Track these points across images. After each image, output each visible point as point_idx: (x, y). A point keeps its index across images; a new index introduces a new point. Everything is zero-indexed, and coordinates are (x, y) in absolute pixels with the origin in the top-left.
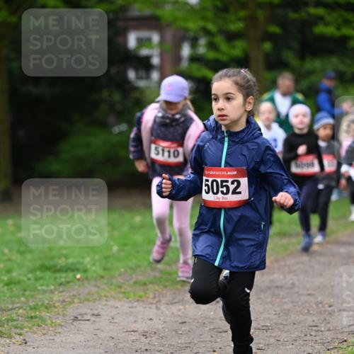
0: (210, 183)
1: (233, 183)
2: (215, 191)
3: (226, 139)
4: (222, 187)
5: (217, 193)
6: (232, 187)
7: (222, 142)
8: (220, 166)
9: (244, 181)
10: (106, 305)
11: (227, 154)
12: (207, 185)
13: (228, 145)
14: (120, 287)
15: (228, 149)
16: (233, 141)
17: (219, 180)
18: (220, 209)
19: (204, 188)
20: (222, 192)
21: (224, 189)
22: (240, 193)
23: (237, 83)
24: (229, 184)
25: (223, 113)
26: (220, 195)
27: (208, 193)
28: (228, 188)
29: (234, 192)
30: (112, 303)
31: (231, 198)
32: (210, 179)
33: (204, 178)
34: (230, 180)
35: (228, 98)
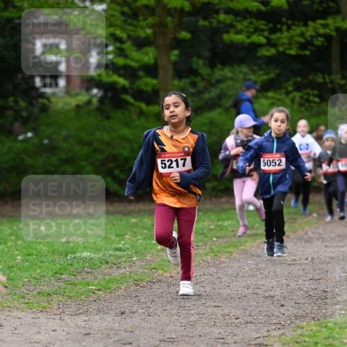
1: (278, 160)
4: (273, 163)
5: (270, 166)
6: (278, 163)
8: (273, 152)
9: (284, 160)
10: (8, 315)
14: (24, 298)
17: (271, 160)
18: (270, 174)
19: (262, 164)
20: (273, 165)
22: (281, 165)
23: (286, 115)
24: (276, 161)
27: (265, 166)
28: (275, 163)
29: (279, 165)
30: (15, 313)
31: (277, 168)
32: (266, 160)
33: (262, 159)
35: (283, 121)
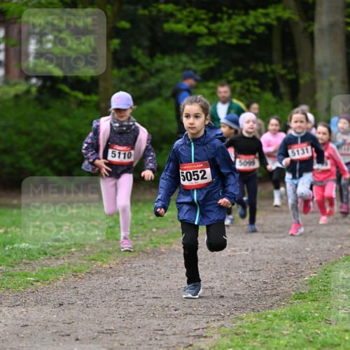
0: (185, 174)
1: (201, 172)
2: (189, 178)
3: (192, 144)
4: (194, 175)
5: (191, 180)
6: (200, 175)
7: (190, 146)
8: (191, 162)
9: (208, 170)
11: (195, 154)
12: (183, 176)
13: (195, 147)
15: (195, 150)
16: (197, 145)
17: (191, 171)
18: (193, 190)
19: (182, 177)
20: (195, 179)
21: (196, 177)
22: (206, 178)
23: (202, 107)
24: (198, 173)
25: (193, 126)
26: (193, 181)
27: (184, 180)
28: (198, 175)
29: (203, 178)
31: (200, 182)
32: (185, 172)
33: (180, 171)
34: (199, 170)
35: (197, 116)
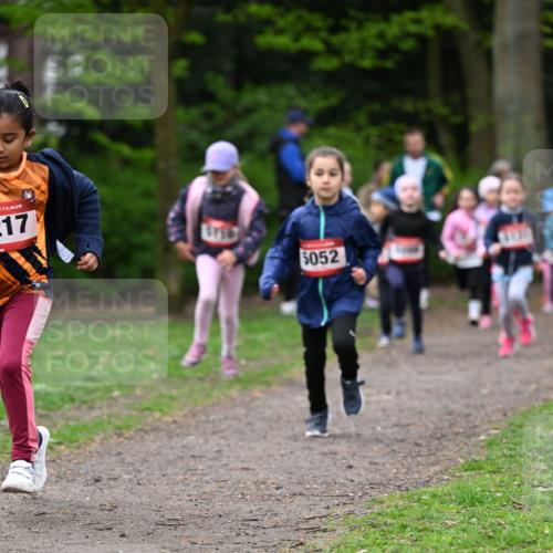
0: (308, 255)
1: (331, 252)
2: (314, 261)
3: (323, 213)
4: (321, 257)
5: (316, 263)
6: (330, 257)
7: (318, 216)
8: (319, 239)
9: (342, 251)
11: (326, 227)
12: (305, 257)
13: (327, 220)
16: (330, 215)
17: (317, 252)
19: (303, 260)
20: (322, 263)
21: (323, 260)
22: (338, 261)
23: (339, 162)
24: (328, 254)
25: (328, 186)
26: (319, 265)
27: (307, 263)
28: (326, 258)
29: (333, 261)
31: (330, 266)
32: (308, 252)
33: (301, 251)
34: (328, 251)
35: (332, 174)
